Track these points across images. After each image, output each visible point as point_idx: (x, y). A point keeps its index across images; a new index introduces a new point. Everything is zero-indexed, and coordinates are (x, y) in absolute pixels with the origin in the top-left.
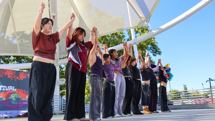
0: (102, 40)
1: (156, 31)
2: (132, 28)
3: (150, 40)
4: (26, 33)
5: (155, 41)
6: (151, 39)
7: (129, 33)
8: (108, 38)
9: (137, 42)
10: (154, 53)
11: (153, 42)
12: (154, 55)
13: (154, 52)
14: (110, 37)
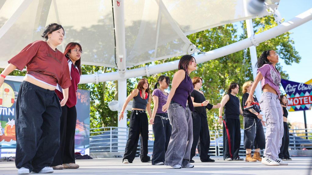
0: (197, 37)
1: (289, 23)
2: (248, 18)
3: (280, 38)
4: (74, 28)
5: (290, 39)
6: (283, 36)
7: (244, 25)
8: (207, 35)
9: (255, 42)
10: (287, 60)
11: (285, 40)
12: (287, 63)
13: (287, 58)
14: (210, 33)
